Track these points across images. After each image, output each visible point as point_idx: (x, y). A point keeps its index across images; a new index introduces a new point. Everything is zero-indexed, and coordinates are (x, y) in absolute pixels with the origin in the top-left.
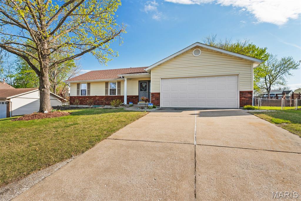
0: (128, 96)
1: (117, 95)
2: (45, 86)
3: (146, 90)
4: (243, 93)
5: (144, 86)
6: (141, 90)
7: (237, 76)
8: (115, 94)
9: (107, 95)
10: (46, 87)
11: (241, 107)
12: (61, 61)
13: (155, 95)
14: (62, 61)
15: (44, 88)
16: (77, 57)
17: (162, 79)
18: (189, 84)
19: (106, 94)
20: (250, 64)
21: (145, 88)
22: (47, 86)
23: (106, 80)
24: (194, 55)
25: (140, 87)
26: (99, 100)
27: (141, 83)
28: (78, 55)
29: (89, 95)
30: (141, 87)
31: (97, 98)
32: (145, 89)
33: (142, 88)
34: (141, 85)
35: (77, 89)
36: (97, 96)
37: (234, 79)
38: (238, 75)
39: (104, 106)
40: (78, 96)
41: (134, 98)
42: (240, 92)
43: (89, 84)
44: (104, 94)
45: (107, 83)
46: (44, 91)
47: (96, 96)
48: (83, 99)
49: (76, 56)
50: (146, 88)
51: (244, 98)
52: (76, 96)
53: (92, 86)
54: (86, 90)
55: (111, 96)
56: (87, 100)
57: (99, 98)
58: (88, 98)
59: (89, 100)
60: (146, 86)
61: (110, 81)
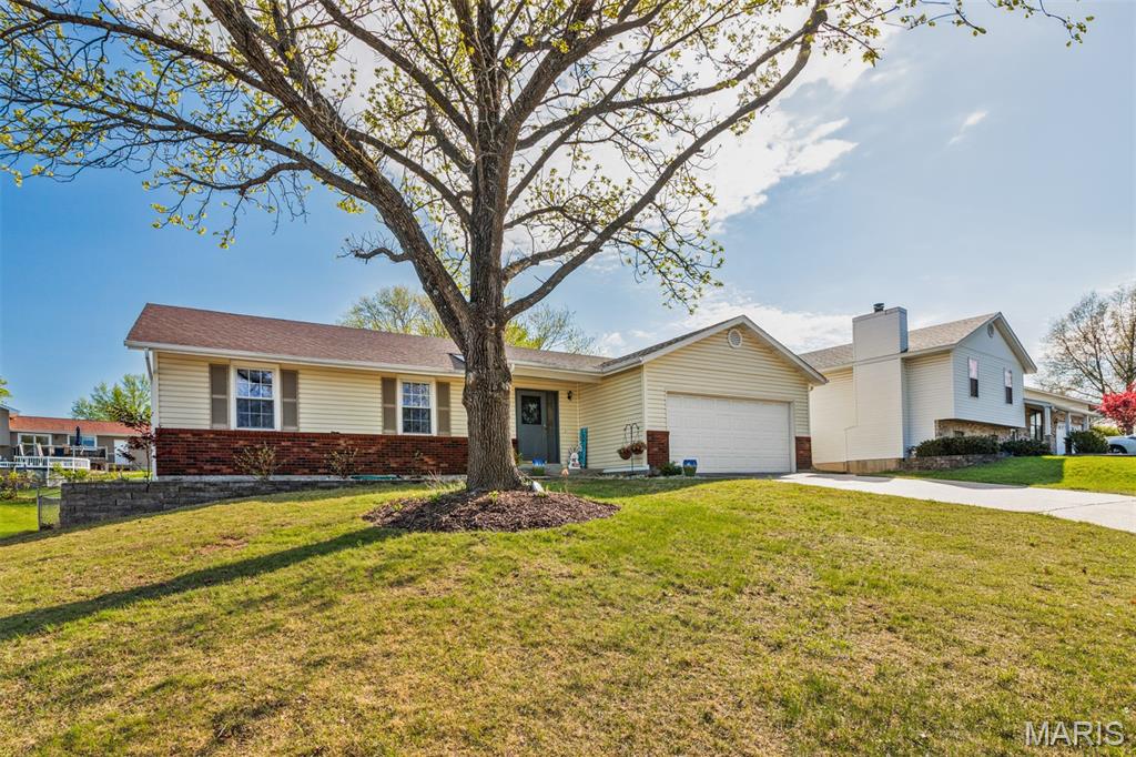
1: (434, 432)
3: (539, 422)
4: (799, 440)
5: (532, 407)
6: (524, 422)
7: (787, 405)
8: (430, 432)
9: (390, 432)
11: (799, 470)
17: (669, 393)
19: (385, 427)
21: (536, 415)
25: (520, 411)
27: (523, 397)
29: (291, 429)
31: (341, 442)
32: (536, 418)
33: (525, 415)
34: (523, 405)
36: (341, 432)
38: (789, 403)
40: (219, 427)
42: (797, 438)
43: (290, 376)
44: (375, 427)
45: (388, 383)
47: (336, 436)
50: (539, 416)
51: (803, 450)
52: (208, 428)
54: (272, 402)
55: (413, 438)
56: (284, 448)
57: (351, 442)
58: (289, 443)
59: (295, 450)
60: (539, 408)
61: (403, 377)
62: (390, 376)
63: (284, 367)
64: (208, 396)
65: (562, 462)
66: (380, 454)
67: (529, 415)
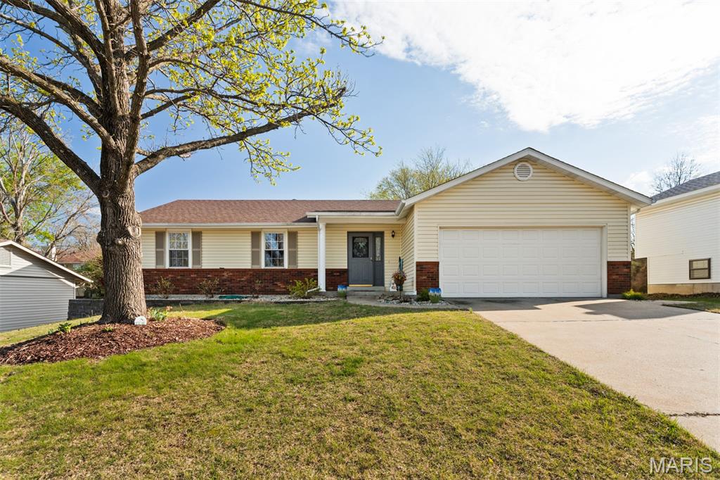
0: (327, 270)
1: (286, 266)
2: (130, 229)
3: (367, 256)
4: (615, 265)
5: (362, 245)
6: (354, 256)
7: (599, 230)
8: (283, 266)
9: (256, 267)
10: (131, 233)
11: (611, 295)
12: (178, 150)
13: (426, 266)
14: (181, 149)
15: (127, 235)
16: (224, 143)
17: (440, 228)
18: (504, 244)
19: (253, 264)
20: (625, 205)
21: (364, 250)
22: (134, 230)
23: (256, 225)
24: (518, 176)
25: (351, 248)
26: (230, 280)
27: (354, 238)
28: (229, 137)
29: (197, 267)
30: (353, 248)
31: (225, 274)
32: (365, 253)
33: (356, 251)
34: (354, 243)
35: (154, 247)
36: (225, 268)
37: (595, 235)
38: (602, 227)
39: (257, 297)
40: (160, 267)
41: (335, 274)
42: (608, 262)
43: (197, 235)
44: (247, 265)
45: (256, 235)
46: (124, 246)
47: (222, 270)
48: (179, 277)
49: (225, 140)
50: (367, 251)
51: (617, 275)
52: (154, 268)
53: (206, 241)
54: (187, 251)
55: (270, 270)
56: (192, 278)
57: (231, 274)
58: (196, 276)
59: (199, 279)
60: (367, 245)
61: (265, 230)
62: (258, 230)
63: (194, 230)
64: (154, 250)
65: (386, 285)
66: (250, 281)
67: (360, 250)
